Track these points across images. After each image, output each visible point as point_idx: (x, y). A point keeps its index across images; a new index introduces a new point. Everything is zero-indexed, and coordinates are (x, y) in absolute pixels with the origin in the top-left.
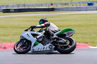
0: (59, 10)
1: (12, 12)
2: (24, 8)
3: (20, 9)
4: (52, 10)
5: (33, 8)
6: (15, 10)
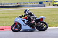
0: (22, 7)
4: (18, 7)
5: (7, 5)
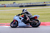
1: (24, 7)
2: (30, 5)
3: (28, 5)
6: (25, 6)
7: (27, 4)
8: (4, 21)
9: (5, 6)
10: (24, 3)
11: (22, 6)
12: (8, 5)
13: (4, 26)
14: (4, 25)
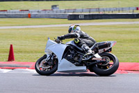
7: (90, 12)
8: (28, 55)
9: (29, 16)
10: (80, 9)
11: (75, 15)
12: (38, 12)
13: (27, 69)
14: (28, 67)
